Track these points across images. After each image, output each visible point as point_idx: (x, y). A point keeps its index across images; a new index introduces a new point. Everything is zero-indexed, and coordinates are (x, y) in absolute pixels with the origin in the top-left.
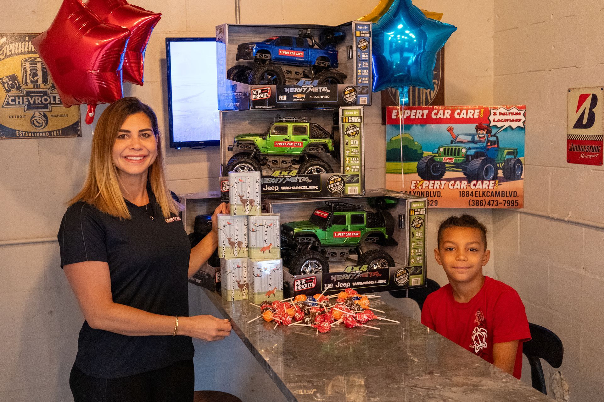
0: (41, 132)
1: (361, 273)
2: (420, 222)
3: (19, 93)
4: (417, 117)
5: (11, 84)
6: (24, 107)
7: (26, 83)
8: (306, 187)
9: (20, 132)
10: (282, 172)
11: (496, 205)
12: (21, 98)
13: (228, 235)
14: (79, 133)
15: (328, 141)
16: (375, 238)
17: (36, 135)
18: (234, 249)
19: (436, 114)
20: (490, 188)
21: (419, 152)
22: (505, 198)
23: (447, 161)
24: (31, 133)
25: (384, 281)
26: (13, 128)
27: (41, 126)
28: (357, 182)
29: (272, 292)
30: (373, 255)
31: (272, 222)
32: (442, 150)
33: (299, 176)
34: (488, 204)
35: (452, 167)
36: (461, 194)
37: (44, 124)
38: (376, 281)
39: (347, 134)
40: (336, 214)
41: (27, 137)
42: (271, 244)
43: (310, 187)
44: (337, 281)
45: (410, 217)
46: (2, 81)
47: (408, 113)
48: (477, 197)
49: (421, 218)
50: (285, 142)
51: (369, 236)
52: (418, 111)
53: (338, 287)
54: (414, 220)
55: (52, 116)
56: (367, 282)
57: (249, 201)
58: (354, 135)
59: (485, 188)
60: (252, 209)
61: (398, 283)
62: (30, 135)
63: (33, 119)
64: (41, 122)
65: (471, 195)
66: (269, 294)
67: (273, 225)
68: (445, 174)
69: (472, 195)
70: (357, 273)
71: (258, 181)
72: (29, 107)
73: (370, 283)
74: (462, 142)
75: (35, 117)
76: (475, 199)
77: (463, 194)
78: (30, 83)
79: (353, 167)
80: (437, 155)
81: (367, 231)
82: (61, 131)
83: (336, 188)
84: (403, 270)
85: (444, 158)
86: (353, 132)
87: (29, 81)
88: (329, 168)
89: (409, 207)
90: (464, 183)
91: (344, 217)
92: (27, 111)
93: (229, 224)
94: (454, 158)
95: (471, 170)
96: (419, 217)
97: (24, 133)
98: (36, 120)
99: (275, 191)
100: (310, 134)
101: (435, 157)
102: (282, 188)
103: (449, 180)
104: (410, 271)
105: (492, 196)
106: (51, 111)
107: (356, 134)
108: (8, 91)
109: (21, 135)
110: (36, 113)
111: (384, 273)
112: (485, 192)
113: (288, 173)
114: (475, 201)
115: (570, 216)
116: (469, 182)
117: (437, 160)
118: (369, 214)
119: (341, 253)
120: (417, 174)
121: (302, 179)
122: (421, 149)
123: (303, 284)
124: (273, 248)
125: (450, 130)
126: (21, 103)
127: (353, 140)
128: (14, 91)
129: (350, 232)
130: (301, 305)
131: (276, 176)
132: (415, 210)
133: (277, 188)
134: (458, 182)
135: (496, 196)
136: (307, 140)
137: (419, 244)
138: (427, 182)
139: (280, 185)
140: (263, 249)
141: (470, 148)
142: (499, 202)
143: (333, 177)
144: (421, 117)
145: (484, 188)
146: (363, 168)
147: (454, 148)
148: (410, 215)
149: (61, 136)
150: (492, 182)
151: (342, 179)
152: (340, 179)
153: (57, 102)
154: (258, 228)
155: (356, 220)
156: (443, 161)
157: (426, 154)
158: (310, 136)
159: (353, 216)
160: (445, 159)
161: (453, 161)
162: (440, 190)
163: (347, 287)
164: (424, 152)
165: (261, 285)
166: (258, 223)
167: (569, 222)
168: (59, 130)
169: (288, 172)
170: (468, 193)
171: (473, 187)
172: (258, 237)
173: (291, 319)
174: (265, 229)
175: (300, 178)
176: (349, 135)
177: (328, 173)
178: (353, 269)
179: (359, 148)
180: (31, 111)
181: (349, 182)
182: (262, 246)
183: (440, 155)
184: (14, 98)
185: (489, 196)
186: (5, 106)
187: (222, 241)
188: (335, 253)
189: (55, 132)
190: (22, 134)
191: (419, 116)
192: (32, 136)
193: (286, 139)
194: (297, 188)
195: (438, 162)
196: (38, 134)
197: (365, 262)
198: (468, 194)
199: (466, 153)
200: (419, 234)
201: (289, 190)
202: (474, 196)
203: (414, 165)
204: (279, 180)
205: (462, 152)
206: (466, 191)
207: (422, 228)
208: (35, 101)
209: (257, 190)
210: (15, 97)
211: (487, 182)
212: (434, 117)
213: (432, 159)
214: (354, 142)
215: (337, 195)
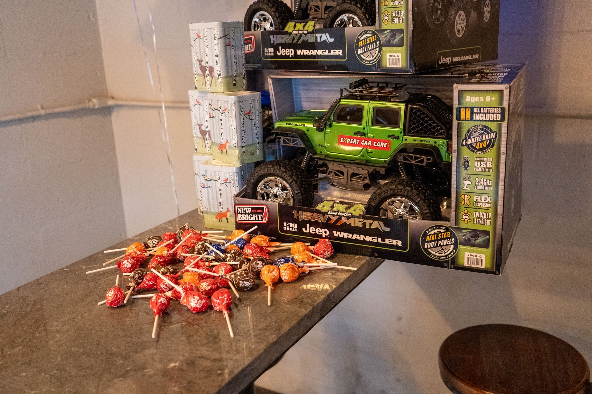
1: (348, 218)
2: (486, 137)
8: (327, 51)
10: (297, 24)
13: (198, 119)
16: (425, 158)
18: (205, 141)
25: (398, 242)
28: (400, 44)
29: (225, 215)
31: (226, 105)
33: (317, 32)
38: (380, 239)
40: (344, 102)
42: (228, 141)
43: (332, 52)
44: (305, 222)
49: (489, 128)
53: (307, 231)
54: (469, 130)
56: (362, 237)
60: (213, 82)
66: (220, 216)
67: (227, 111)
70: (341, 216)
71: (216, 36)
73: (368, 238)
79: (394, 14)
81: (404, 142)
83: (368, 55)
84: (442, 231)
89: (456, 103)
91: (360, 110)
96: (485, 126)
99: (290, 56)
102: (300, 52)
104: (460, 236)
113: (304, 27)
118: (413, 109)
119: (353, 175)
121: (322, 37)
123: (249, 214)
129: (371, 139)
131: (290, 31)
132: (472, 108)
133: (292, 52)
137: (484, 186)
139: (295, 46)
140: (221, 148)
143: (365, 34)
148: (458, 118)
151: (378, 39)
152: (374, 38)
154: (214, 113)
155: (383, 117)
159: (377, 110)
163: (324, 236)
165: (209, 200)
166: (214, 105)
172: (215, 127)
174: (221, 116)
175: (318, 35)
178: (333, 207)
181: (389, 44)
182: (219, 141)
188: (342, 173)
194: (315, 52)
200: (481, 163)
201: (306, 56)
204: (294, 39)
209: (216, 52)
215: (369, 68)
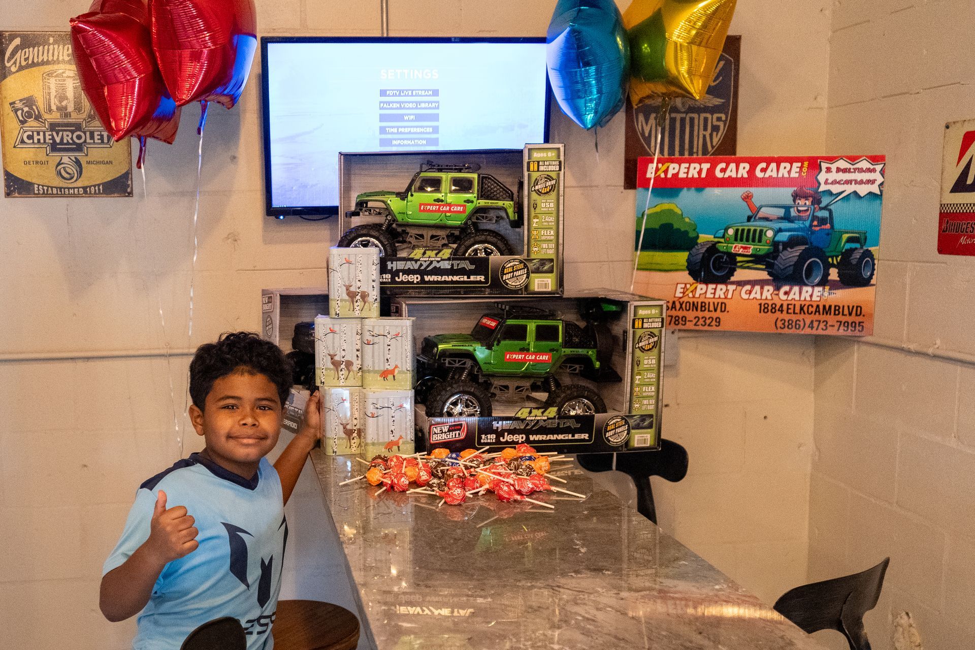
0: (71, 188)
1: (545, 421)
2: (652, 340)
3: (38, 125)
4: (690, 176)
5: (27, 112)
6: (46, 148)
7: (50, 110)
8: (466, 277)
9: (40, 187)
10: (427, 252)
11: (822, 329)
12: (41, 134)
13: (331, 348)
14: (129, 190)
15: (508, 204)
16: (577, 366)
17: (64, 192)
18: (339, 372)
19: (723, 170)
20: (813, 299)
21: (692, 235)
22: (840, 318)
23: (740, 252)
24: (56, 188)
25: (586, 436)
26: (29, 180)
27: (72, 178)
28: (551, 271)
29: (396, 443)
30: (569, 392)
31: (399, 330)
32: (731, 232)
33: (454, 259)
34: (809, 327)
35: (748, 262)
36: (763, 308)
37: (76, 175)
38: (570, 435)
39: (535, 190)
40: (510, 322)
41: (50, 194)
42: (396, 367)
43: (472, 278)
44: (503, 431)
45: (634, 332)
46: (13, 107)
47: (674, 169)
48: (791, 313)
49: (654, 334)
50: (436, 205)
51: (565, 362)
52: (693, 165)
53: (505, 440)
54: (640, 336)
55: (88, 163)
56: (556, 436)
57: (359, 294)
58: (547, 193)
59: (805, 300)
60: (365, 308)
61: (609, 441)
62: (55, 191)
63: (59, 167)
64: (72, 172)
65: (779, 310)
66: (389, 446)
67: (400, 335)
68: (735, 273)
69: (782, 311)
70: (538, 420)
71: (373, 261)
72: (54, 147)
73: (561, 437)
74: (766, 219)
75: (62, 164)
76: (787, 317)
77: (765, 308)
78: (55, 110)
79: (545, 246)
80: (722, 240)
81: (563, 354)
82: (101, 187)
83: (514, 281)
84: (619, 420)
85: (734, 245)
86: (546, 187)
87: (54, 108)
88: (505, 248)
89: (632, 315)
90: (769, 290)
91: (524, 328)
92: (50, 154)
93: (332, 331)
94: (752, 247)
95: (782, 267)
96: (651, 332)
97: (45, 188)
98: (64, 168)
99: (415, 282)
100: (478, 191)
101: (719, 244)
102: (427, 278)
103: (741, 284)
104: (631, 422)
105: (817, 313)
106: (87, 155)
107: (550, 191)
108: (23, 122)
109: (41, 192)
110: (63, 157)
111: (585, 423)
112: (805, 305)
113: (436, 254)
114: (787, 320)
115: (939, 346)
116: (778, 288)
117: (721, 249)
118: (568, 326)
119: (517, 388)
120: (688, 272)
121: (458, 264)
122: (694, 230)
123: (445, 433)
124: (399, 372)
125: (747, 198)
126: (42, 141)
127: (545, 201)
128: (32, 123)
129: (533, 353)
130: (434, 463)
131: (416, 257)
132: (643, 319)
133: (417, 278)
134: (757, 288)
135: (823, 314)
136: (472, 202)
137: (650, 378)
138: (704, 286)
139: (422, 272)
140: (385, 374)
141: (780, 230)
142: (830, 323)
143: (511, 262)
144: (696, 176)
145: (802, 298)
146: (561, 248)
147: (752, 229)
148: (633, 327)
149: (102, 194)
150: (817, 289)
151: (526, 266)
152: (522, 266)
153: (96, 141)
154: (376, 339)
155: (545, 334)
156: (732, 251)
157: (705, 238)
158: (478, 195)
159: (538, 328)
160: (736, 248)
161: (750, 252)
162: (725, 301)
163: (520, 442)
164: (700, 235)
165: (377, 430)
166: (376, 332)
167: (935, 357)
168: (99, 185)
169: (437, 251)
170: (774, 306)
171: (784, 297)
172: (376, 354)
173: (407, 482)
174: (387, 341)
175: (456, 263)
176: (539, 192)
177: (502, 254)
178: (530, 412)
179: (554, 214)
180: (56, 154)
181: (537, 271)
182: (382, 368)
183: (727, 241)
184: (31, 133)
185: (812, 312)
186: (18, 146)
187: (321, 359)
188: (507, 387)
189: (93, 187)
190: (43, 190)
191: (694, 173)
192: (57, 194)
193: (438, 200)
194: (450, 278)
195: (722, 252)
196: (66, 190)
197: (555, 402)
198: (775, 308)
199: (774, 238)
200: (649, 361)
201: (438, 282)
202: (785, 312)
203: (682, 257)
204: (421, 265)
205: (765, 235)
206: (770, 303)
207: (656, 351)
208: (62, 139)
210: (33, 132)
211: (810, 289)
212: (719, 175)
213: (712, 248)
214: (546, 204)
215: (516, 292)
